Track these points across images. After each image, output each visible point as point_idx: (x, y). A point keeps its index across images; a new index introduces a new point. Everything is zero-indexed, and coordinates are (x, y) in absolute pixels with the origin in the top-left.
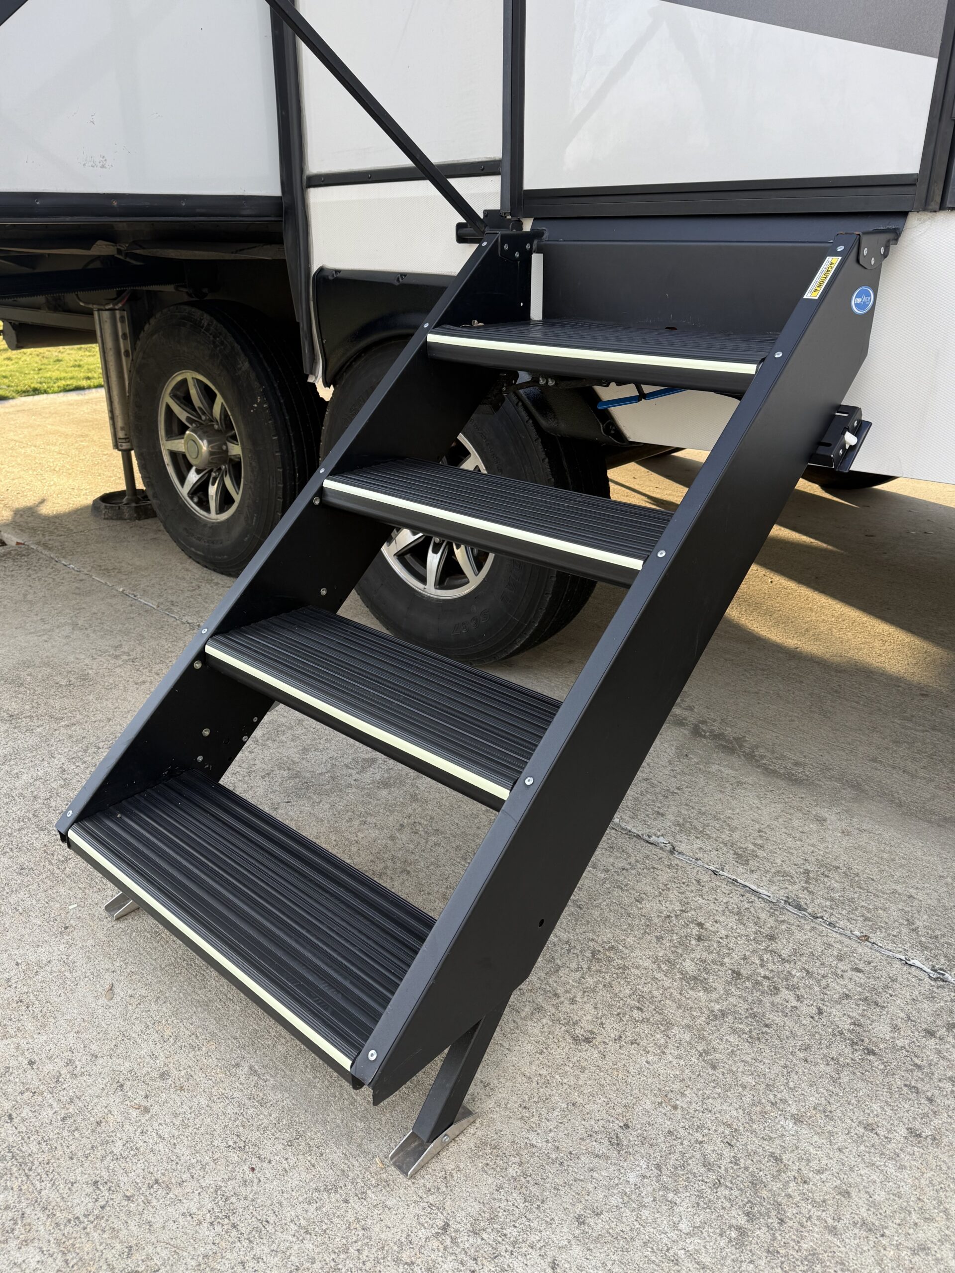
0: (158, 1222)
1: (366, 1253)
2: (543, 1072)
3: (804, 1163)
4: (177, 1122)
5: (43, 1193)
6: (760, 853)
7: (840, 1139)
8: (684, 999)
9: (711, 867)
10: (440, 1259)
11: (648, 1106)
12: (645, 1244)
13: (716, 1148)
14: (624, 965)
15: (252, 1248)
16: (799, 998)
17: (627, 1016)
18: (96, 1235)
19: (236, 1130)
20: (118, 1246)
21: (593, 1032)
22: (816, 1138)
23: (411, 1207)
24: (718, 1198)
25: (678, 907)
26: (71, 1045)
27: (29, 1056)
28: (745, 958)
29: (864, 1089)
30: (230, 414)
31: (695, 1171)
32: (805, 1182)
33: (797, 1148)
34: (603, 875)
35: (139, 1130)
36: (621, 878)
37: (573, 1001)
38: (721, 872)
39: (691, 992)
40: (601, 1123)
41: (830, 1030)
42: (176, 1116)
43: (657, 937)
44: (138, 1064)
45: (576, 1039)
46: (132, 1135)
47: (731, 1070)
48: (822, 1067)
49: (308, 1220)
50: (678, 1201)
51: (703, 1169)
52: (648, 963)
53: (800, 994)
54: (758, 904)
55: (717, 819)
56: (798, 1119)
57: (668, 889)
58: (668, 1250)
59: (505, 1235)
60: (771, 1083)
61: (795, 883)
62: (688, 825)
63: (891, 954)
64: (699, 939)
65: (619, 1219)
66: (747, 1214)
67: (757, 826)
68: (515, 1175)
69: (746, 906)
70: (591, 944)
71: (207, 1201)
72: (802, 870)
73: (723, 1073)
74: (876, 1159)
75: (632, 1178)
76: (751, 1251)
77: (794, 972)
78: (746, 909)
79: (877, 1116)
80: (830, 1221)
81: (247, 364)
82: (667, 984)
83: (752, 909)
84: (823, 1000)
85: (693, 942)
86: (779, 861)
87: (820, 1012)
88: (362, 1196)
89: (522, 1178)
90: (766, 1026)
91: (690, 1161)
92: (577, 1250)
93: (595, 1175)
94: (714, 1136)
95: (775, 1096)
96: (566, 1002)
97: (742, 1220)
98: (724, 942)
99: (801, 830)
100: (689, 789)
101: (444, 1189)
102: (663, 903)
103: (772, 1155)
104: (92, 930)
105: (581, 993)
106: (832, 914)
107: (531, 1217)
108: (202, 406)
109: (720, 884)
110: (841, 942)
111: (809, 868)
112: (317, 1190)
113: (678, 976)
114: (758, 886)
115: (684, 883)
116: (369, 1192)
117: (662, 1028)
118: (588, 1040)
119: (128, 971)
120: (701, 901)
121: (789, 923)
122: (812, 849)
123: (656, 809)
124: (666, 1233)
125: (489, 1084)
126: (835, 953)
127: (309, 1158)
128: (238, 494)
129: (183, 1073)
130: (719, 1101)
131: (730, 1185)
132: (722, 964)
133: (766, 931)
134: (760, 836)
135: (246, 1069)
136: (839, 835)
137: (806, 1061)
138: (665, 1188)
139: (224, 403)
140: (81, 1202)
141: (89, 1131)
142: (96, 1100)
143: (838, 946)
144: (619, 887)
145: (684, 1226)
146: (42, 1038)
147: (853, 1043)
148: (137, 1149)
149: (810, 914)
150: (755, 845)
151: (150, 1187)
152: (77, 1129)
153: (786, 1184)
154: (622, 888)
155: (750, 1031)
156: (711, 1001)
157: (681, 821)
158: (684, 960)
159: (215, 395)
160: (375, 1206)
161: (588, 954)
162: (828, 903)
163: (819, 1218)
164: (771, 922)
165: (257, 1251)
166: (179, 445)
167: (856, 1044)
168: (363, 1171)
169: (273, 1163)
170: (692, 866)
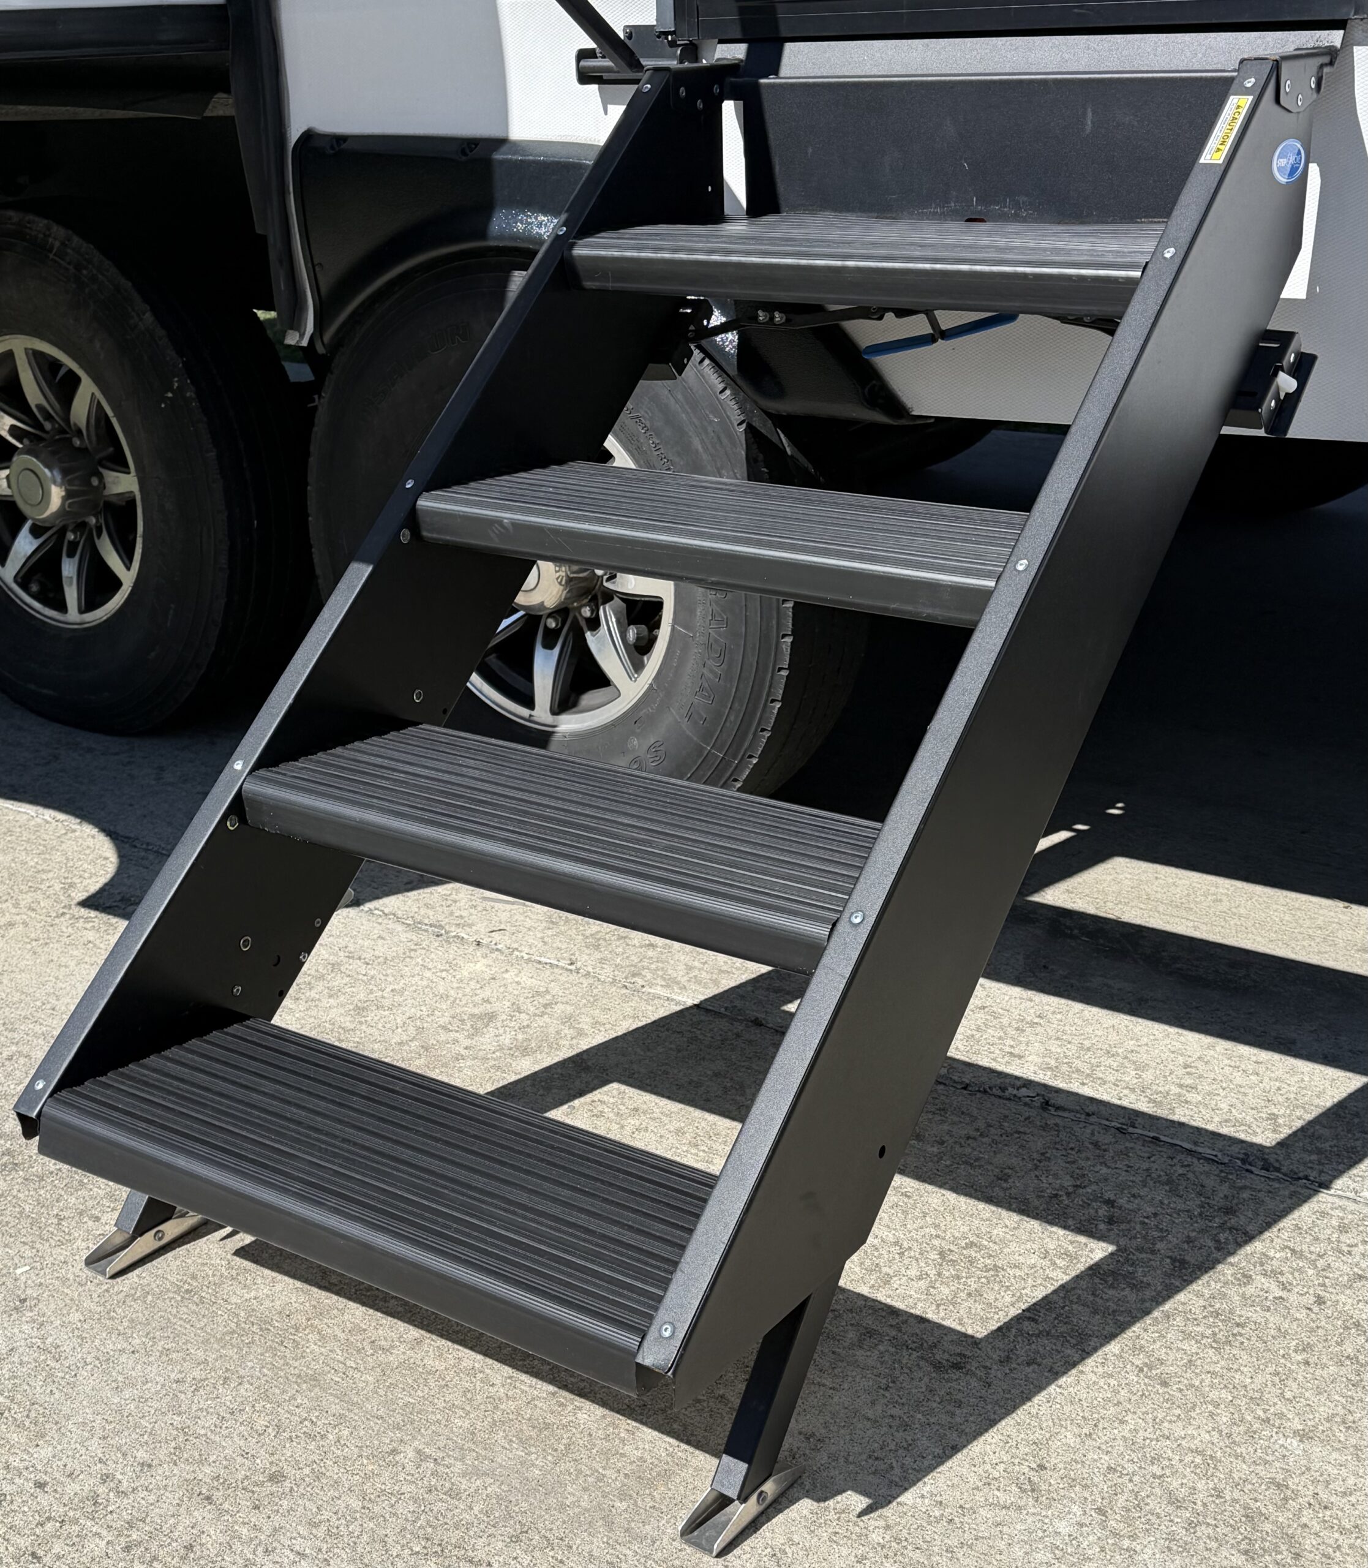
2: (896, 1411)
3: (1321, 1487)
4: (321, 1532)
6: (1191, 1097)
8: (1100, 1301)
9: (1113, 1124)
11: (1071, 1440)
13: (1185, 1481)
14: (995, 1266)
16: (1284, 1287)
17: (1014, 1330)
19: (421, 1533)
21: (965, 1356)
22: (1335, 1455)
24: (1198, 1538)
25: (1068, 1182)
26: (100, 1455)
27: (32, 1476)
28: (1189, 1240)
30: (110, 413)
31: (1158, 1511)
32: (1326, 1507)
33: (1309, 1469)
34: (935, 1149)
35: (260, 1549)
36: (968, 1150)
38: (1131, 1130)
39: (1111, 1292)
40: (1001, 1467)
41: (1340, 1322)
42: (316, 1525)
44: (226, 1467)
45: (938, 1366)
46: (251, 1557)
47: (1192, 1386)
48: (1333, 1369)
50: (1138, 1548)
51: (1171, 1509)
52: (1033, 1260)
53: (1284, 1280)
54: (1199, 1166)
55: (1113, 1055)
56: (1304, 1436)
57: (1049, 1159)
60: (1257, 1395)
61: (1255, 1134)
62: (1065, 1068)
64: (1111, 1221)
66: (1246, 1553)
67: (1181, 1060)
68: (881, 1541)
69: (1181, 1171)
70: (936, 1242)
72: (1264, 1116)
73: (1181, 1390)
75: (1063, 1527)
77: (1271, 1253)
78: (1180, 1175)
81: (148, 317)
82: (1070, 1284)
83: (1190, 1175)
84: (1324, 1285)
85: (1103, 1226)
86: (1224, 1106)
87: (1320, 1301)
89: (893, 1544)
90: (1238, 1325)
91: (1148, 1500)
93: (1005, 1529)
94: (1179, 1466)
95: (1265, 1411)
98: (1152, 1222)
99: (1254, 1059)
100: (1059, 1016)
102: (1043, 1178)
103: (1273, 1482)
104: (72, 1300)
106: (1321, 1172)
108: (45, 404)
109: (1132, 1145)
110: (1339, 1207)
111: (1275, 1111)
113: (1086, 1272)
114: (1195, 1144)
115: (1072, 1149)
117: (1073, 1341)
118: (957, 1366)
119: (160, 1349)
120: (1104, 1170)
121: (1254, 1190)
122: (1277, 1084)
123: (1008, 1049)
125: (813, 1435)
126: (1335, 1222)
127: (551, 1553)
128: (128, 569)
129: (307, 1471)
130: (1180, 1424)
131: (1214, 1522)
132: (1153, 1252)
133: (1218, 1201)
134: (1188, 1073)
135: (411, 1454)
137: (1307, 1363)
138: (1114, 1534)
139: (99, 396)
141: (176, 1559)
142: (172, 1521)
143: (1337, 1213)
144: (966, 1163)
146: (46, 1452)
149: (1286, 1174)
150: (1181, 1086)
152: (155, 1558)
153: (1298, 1515)
154: (971, 1165)
155: (1214, 1334)
156: (1143, 1301)
157: (1053, 1063)
158: (1091, 1251)
159: (77, 380)
161: (934, 1256)
162: (1314, 1157)
163: (1351, 1547)
164: (1225, 1189)
168: (642, 1560)
170: (1082, 1125)
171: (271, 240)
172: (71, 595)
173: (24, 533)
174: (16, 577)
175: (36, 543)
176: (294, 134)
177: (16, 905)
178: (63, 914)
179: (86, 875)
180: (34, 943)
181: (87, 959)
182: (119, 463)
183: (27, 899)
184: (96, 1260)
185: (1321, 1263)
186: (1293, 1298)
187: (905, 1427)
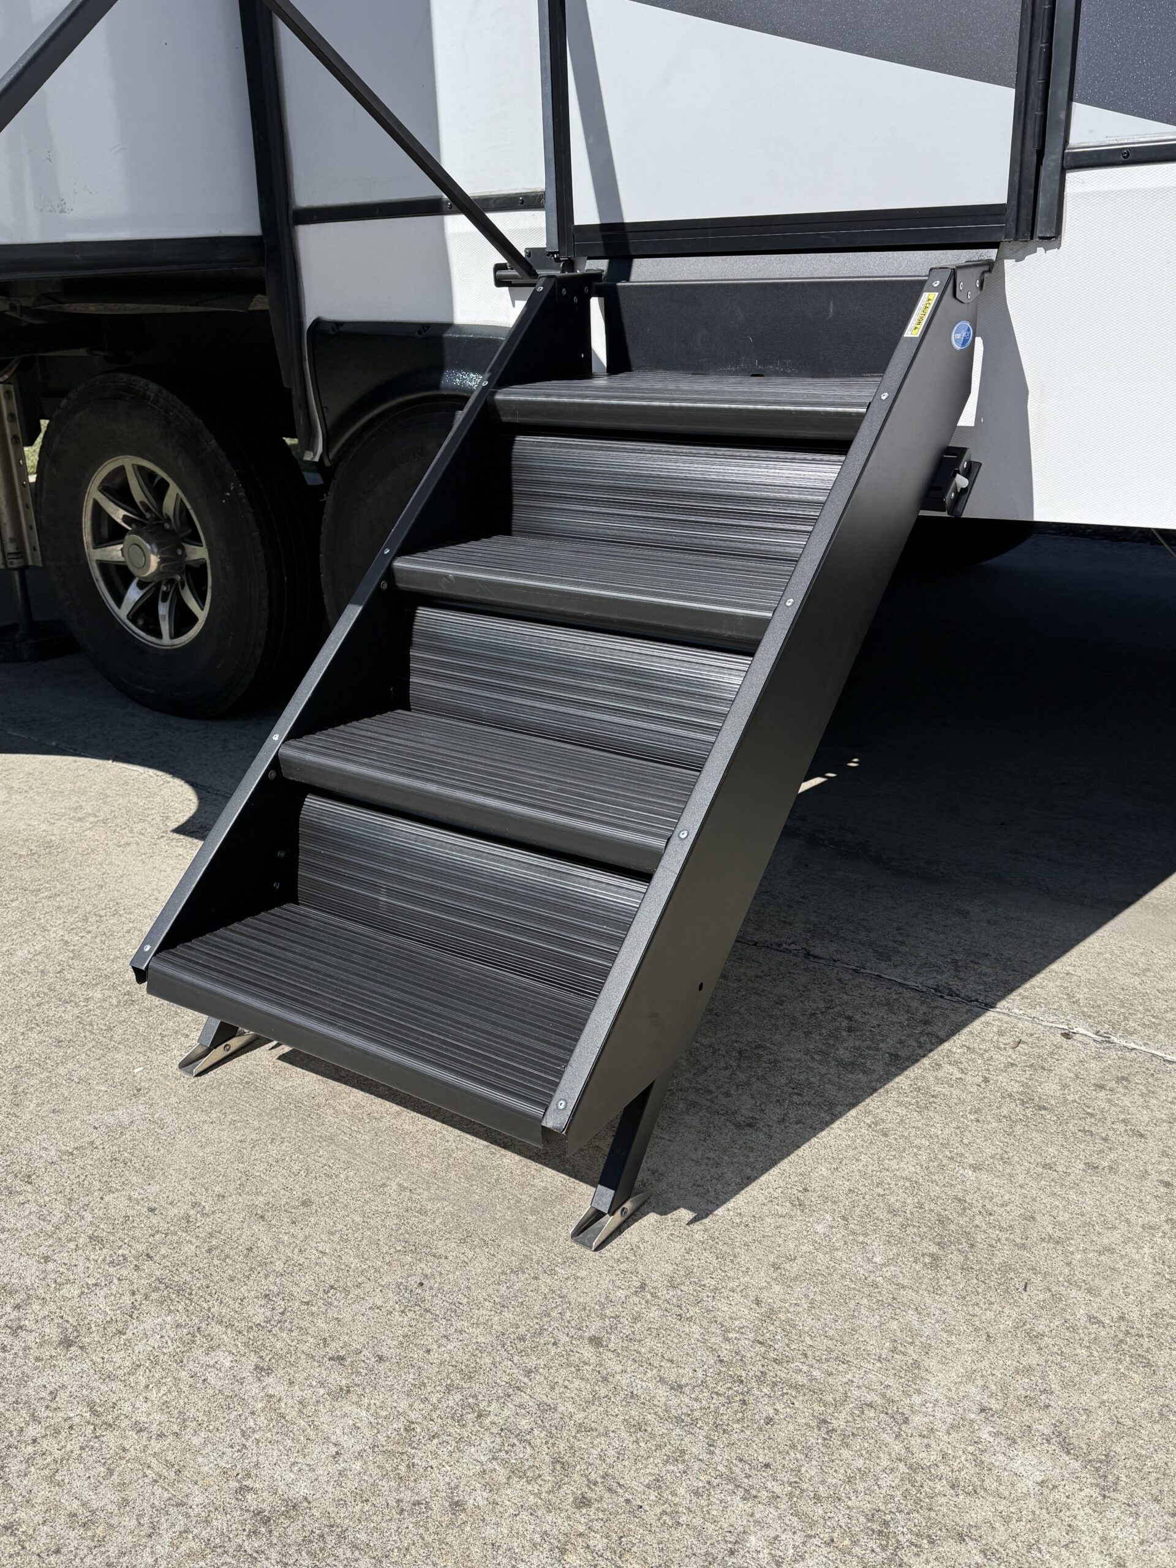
0: (346, 1316)
1: (568, 1314)
2: (711, 1155)
3: (987, 1201)
4: (336, 1238)
5: (212, 1310)
6: (903, 949)
7: (1020, 1179)
9: (851, 967)
10: (644, 1310)
11: (825, 1172)
12: (843, 1277)
13: (898, 1198)
14: (775, 1059)
15: (452, 1325)
16: (962, 1071)
17: (787, 1102)
18: (284, 1335)
19: (402, 1237)
20: (311, 1340)
21: (755, 1118)
22: (996, 1180)
23: (604, 1275)
24: (908, 1235)
25: (822, 1005)
26: (191, 1190)
27: (146, 1204)
29: (1038, 1138)
30: (189, 507)
31: (881, 1217)
32: (990, 1214)
33: (979, 1189)
34: (735, 985)
35: (296, 1250)
36: (756, 985)
37: (728, 1095)
38: (862, 970)
39: (850, 1076)
40: (779, 1190)
41: (999, 1094)
42: (333, 1234)
43: (804, 1033)
44: (273, 1197)
45: (738, 1126)
46: (290, 1255)
47: (903, 1136)
48: (995, 1124)
49: (502, 1297)
50: (869, 1242)
51: (890, 1216)
52: (800, 1056)
53: (962, 1067)
54: (907, 994)
55: (851, 922)
56: (975, 1168)
57: (809, 990)
58: (866, 1279)
59: (704, 1285)
60: (945, 1142)
61: (943, 972)
62: (820, 930)
63: (1053, 1025)
64: (850, 1030)
65: (814, 1261)
66: (939, 1244)
67: (895, 925)
68: (702, 1239)
69: (895, 997)
70: (735, 1045)
71: (390, 1295)
72: (949, 960)
73: (896, 1139)
74: (1058, 1190)
75: (820, 1229)
76: (946, 1270)
77: (954, 1050)
78: (894, 1000)
79: (1054, 1157)
80: (1018, 1240)
81: (214, 443)
82: (823, 1071)
83: (901, 1000)
84: (988, 1070)
85: (844, 1033)
86: (923, 954)
87: (986, 1080)
88: (552, 1273)
89: (710, 1241)
90: (933, 1096)
91: (875, 1211)
92: (777, 1288)
93: (782, 1230)
94: (894, 1188)
95: (950, 1152)
96: (721, 1096)
97: (934, 1249)
98: (877, 1031)
99: (942, 923)
100: (815, 897)
101: (634, 1258)
102: (806, 1003)
103: (956, 1198)
104: (171, 1089)
105: (734, 1087)
106: (987, 996)
107: (726, 1269)
108: (146, 501)
109: (863, 980)
110: (1000, 1020)
111: (957, 958)
112: (504, 1273)
113: (833, 1063)
114: (905, 979)
115: (824, 983)
116: (556, 1269)
117: (826, 1108)
118: (750, 1125)
119: (229, 1120)
120: (845, 997)
121: (943, 1009)
122: (958, 940)
123: (783, 919)
124: (861, 1267)
125: (657, 1171)
126: (995, 1029)
127: (487, 1250)
128: (202, 609)
129: (326, 1198)
130: (895, 1161)
131: (917, 1225)
132: (877, 1049)
133: (919, 1016)
134: (900, 934)
135: (394, 1187)
136: (985, 925)
137: (978, 1121)
138: (853, 1233)
139: (181, 495)
140: (259, 1313)
141: (242, 1257)
142: (238, 1232)
143: (997, 1023)
144: (755, 993)
145: (878, 1259)
146: (154, 1188)
147: (1023, 1103)
148: (299, 1264)
149: (963, 998)
150: (895, 942)
151: (326, 1292)
152: (227, 1256)
153: (972, 1220)
155: (917, 1102)
156: (871, 1081)
157: (812, 927)
158: (838, 1049)
159: (167, 485)
160: (566, 1279)
161: (735, 1054)
162: (982, 987)
163: (1007, 1239)
164: (924, 1009)
165: (459, 1325)
166: (115, 553)
167: (1027, 1102)
168: (546, 1254)
169: (451, 1258)
170: (831, 968)
171: (294, 392)
172: (165, 627)
173: (134, 585)
174: (128, 615)
175: (141, 593)
176: (308, 320)
177: (131, 831)
178: (162, 837)
179: (177, 811)
180: (143, 856)
181: (178, 866)
182: (197, 541)
183: (138, 827)
184: (186, 1064)
185: (986, 1055)
186: (968, 1079)
187: (717, 1165)
